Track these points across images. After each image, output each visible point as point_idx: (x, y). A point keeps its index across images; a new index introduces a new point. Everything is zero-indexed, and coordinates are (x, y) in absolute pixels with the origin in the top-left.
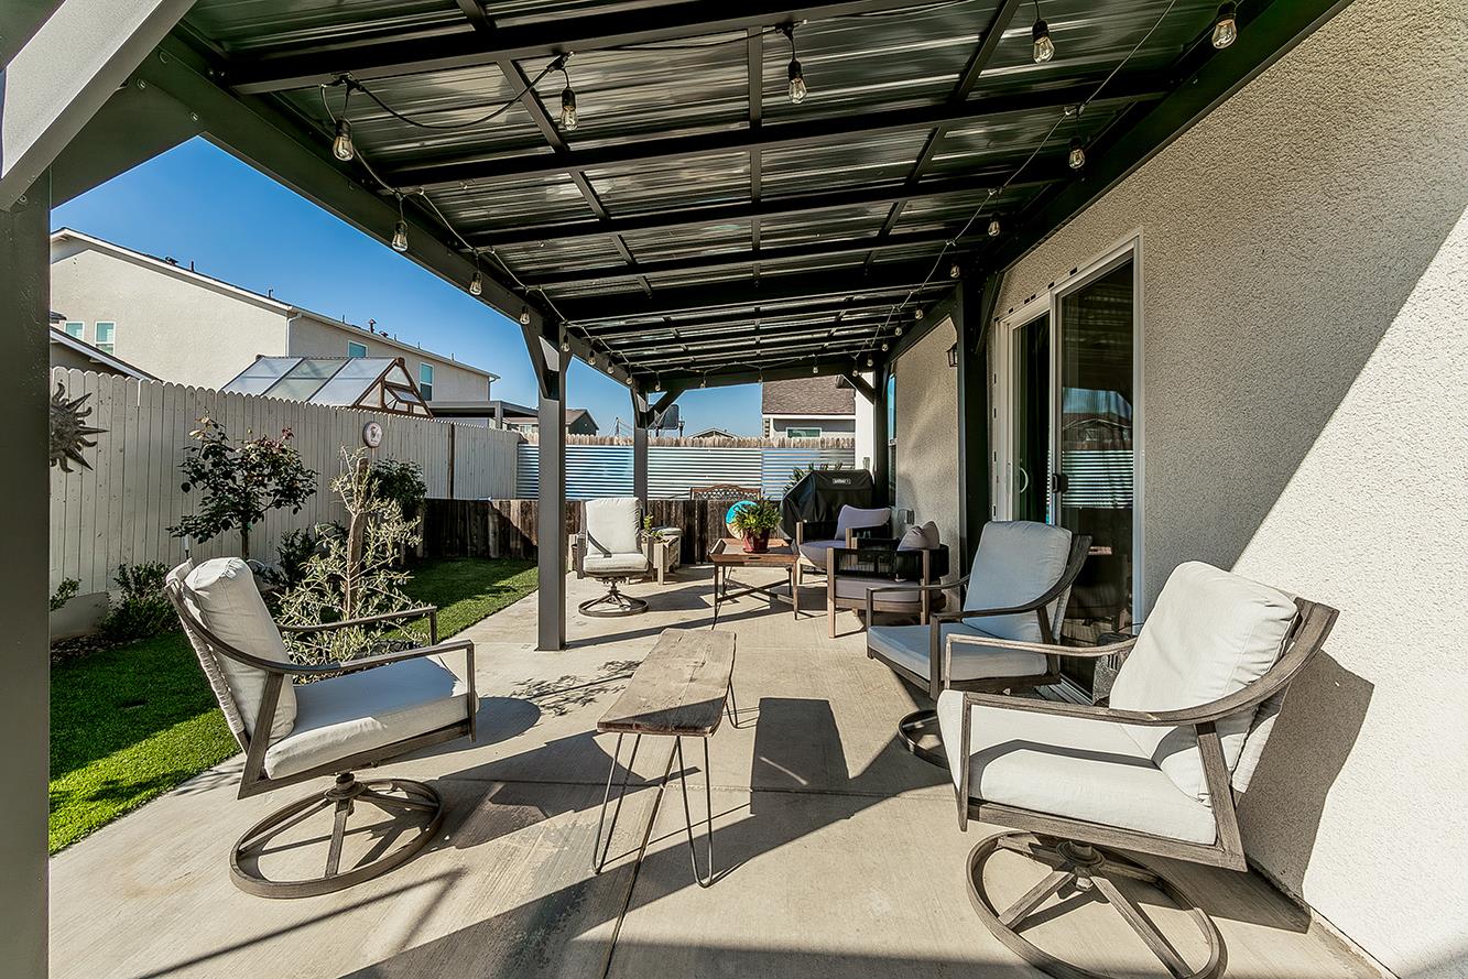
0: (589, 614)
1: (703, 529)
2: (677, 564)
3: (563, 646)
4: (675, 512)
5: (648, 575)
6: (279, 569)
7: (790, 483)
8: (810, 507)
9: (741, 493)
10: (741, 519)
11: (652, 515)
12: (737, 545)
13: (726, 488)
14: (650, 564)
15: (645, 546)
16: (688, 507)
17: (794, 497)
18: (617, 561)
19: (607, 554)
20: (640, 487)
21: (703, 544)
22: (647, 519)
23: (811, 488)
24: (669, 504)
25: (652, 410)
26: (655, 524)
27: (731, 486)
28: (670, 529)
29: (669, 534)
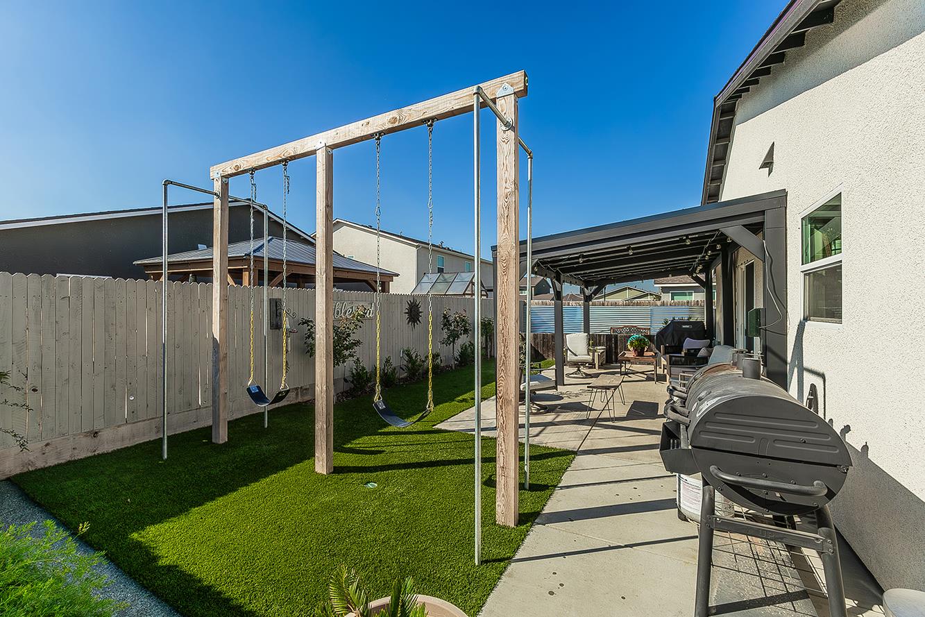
0: (570, 377)
1: (616, 347)
2: (604, 362)
3: (564, 385)
4: (603, 340)
5: (592, 365)
6: (458, 357)
7: (662, 326)
8: (670, 339)
9: (638, 330)
10: (632, 343)
11: (593, 341)
12: (630, 354)
13: (630, 327)
14: (593, 360)
15: (591, 354)
16: (609, 337)
17: (662, 333)
18: (579, 358)
19: (576, 355)
20: (587, 329)
21: (617, 354)
22: (591, 342)
23: (670, 329)
24: (600, 336)
25: (591, 295)
26: (594, 345)
27: (633, 326)
28: (600, 347)
29: (600, 349)
